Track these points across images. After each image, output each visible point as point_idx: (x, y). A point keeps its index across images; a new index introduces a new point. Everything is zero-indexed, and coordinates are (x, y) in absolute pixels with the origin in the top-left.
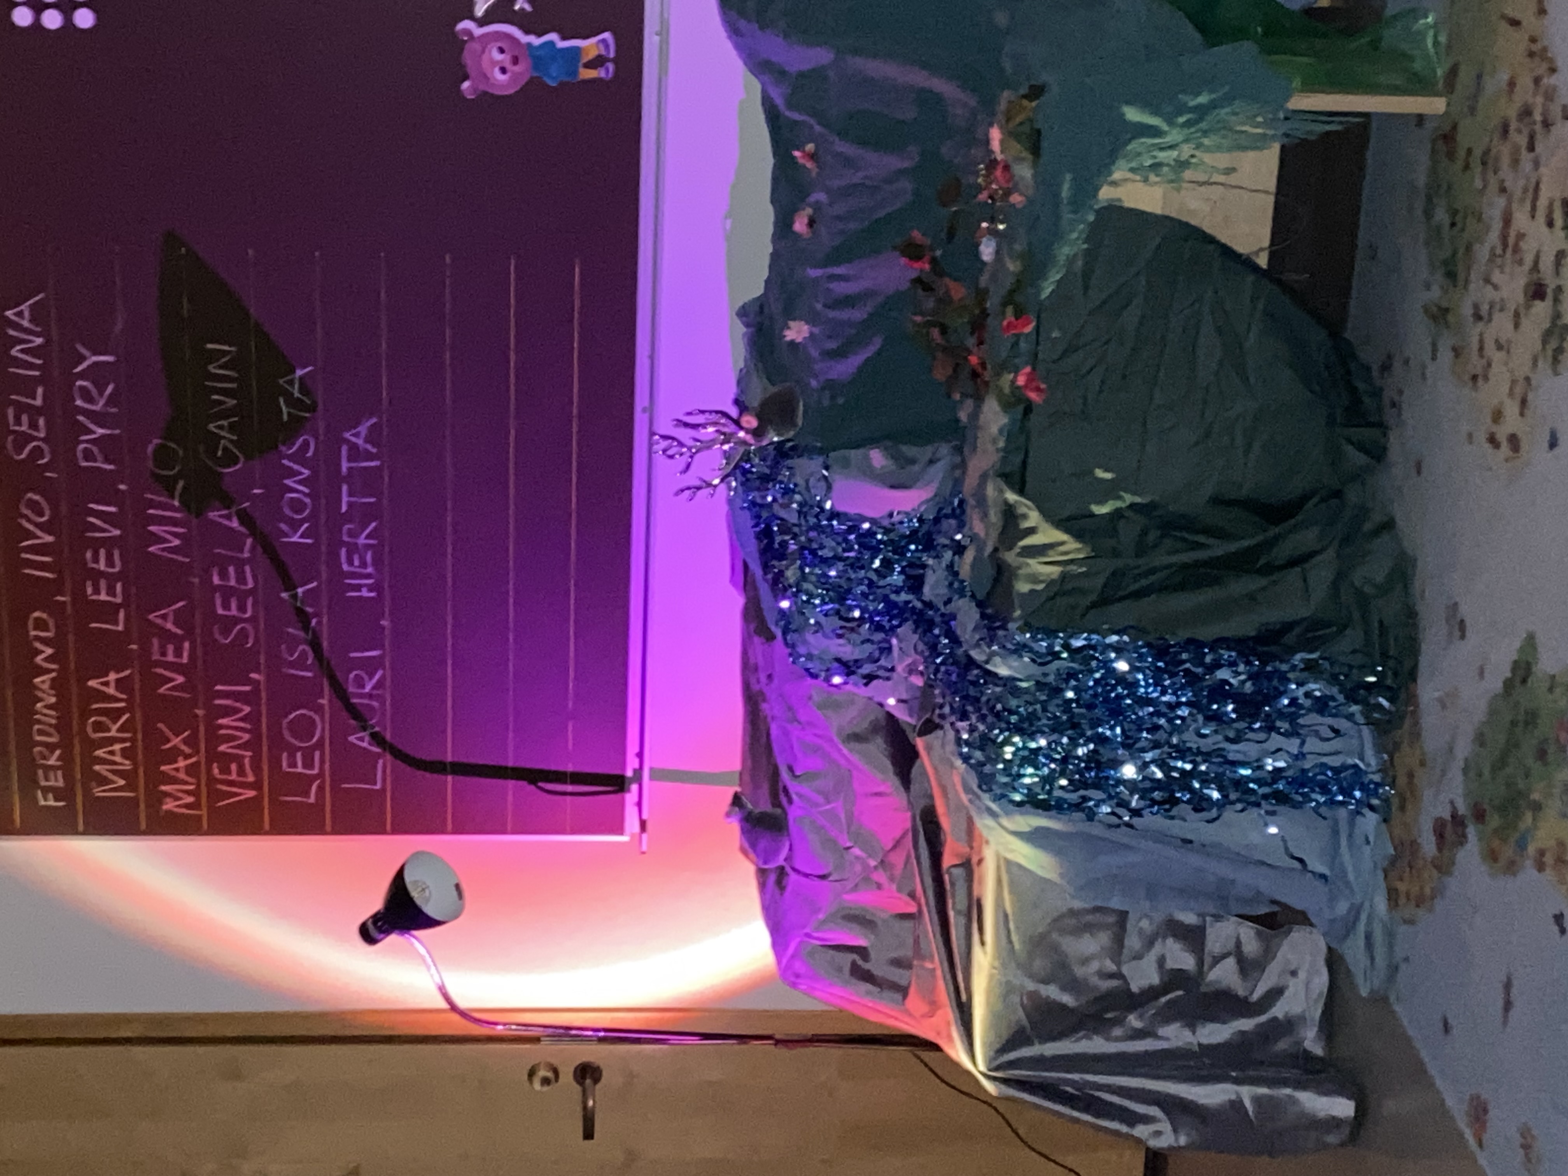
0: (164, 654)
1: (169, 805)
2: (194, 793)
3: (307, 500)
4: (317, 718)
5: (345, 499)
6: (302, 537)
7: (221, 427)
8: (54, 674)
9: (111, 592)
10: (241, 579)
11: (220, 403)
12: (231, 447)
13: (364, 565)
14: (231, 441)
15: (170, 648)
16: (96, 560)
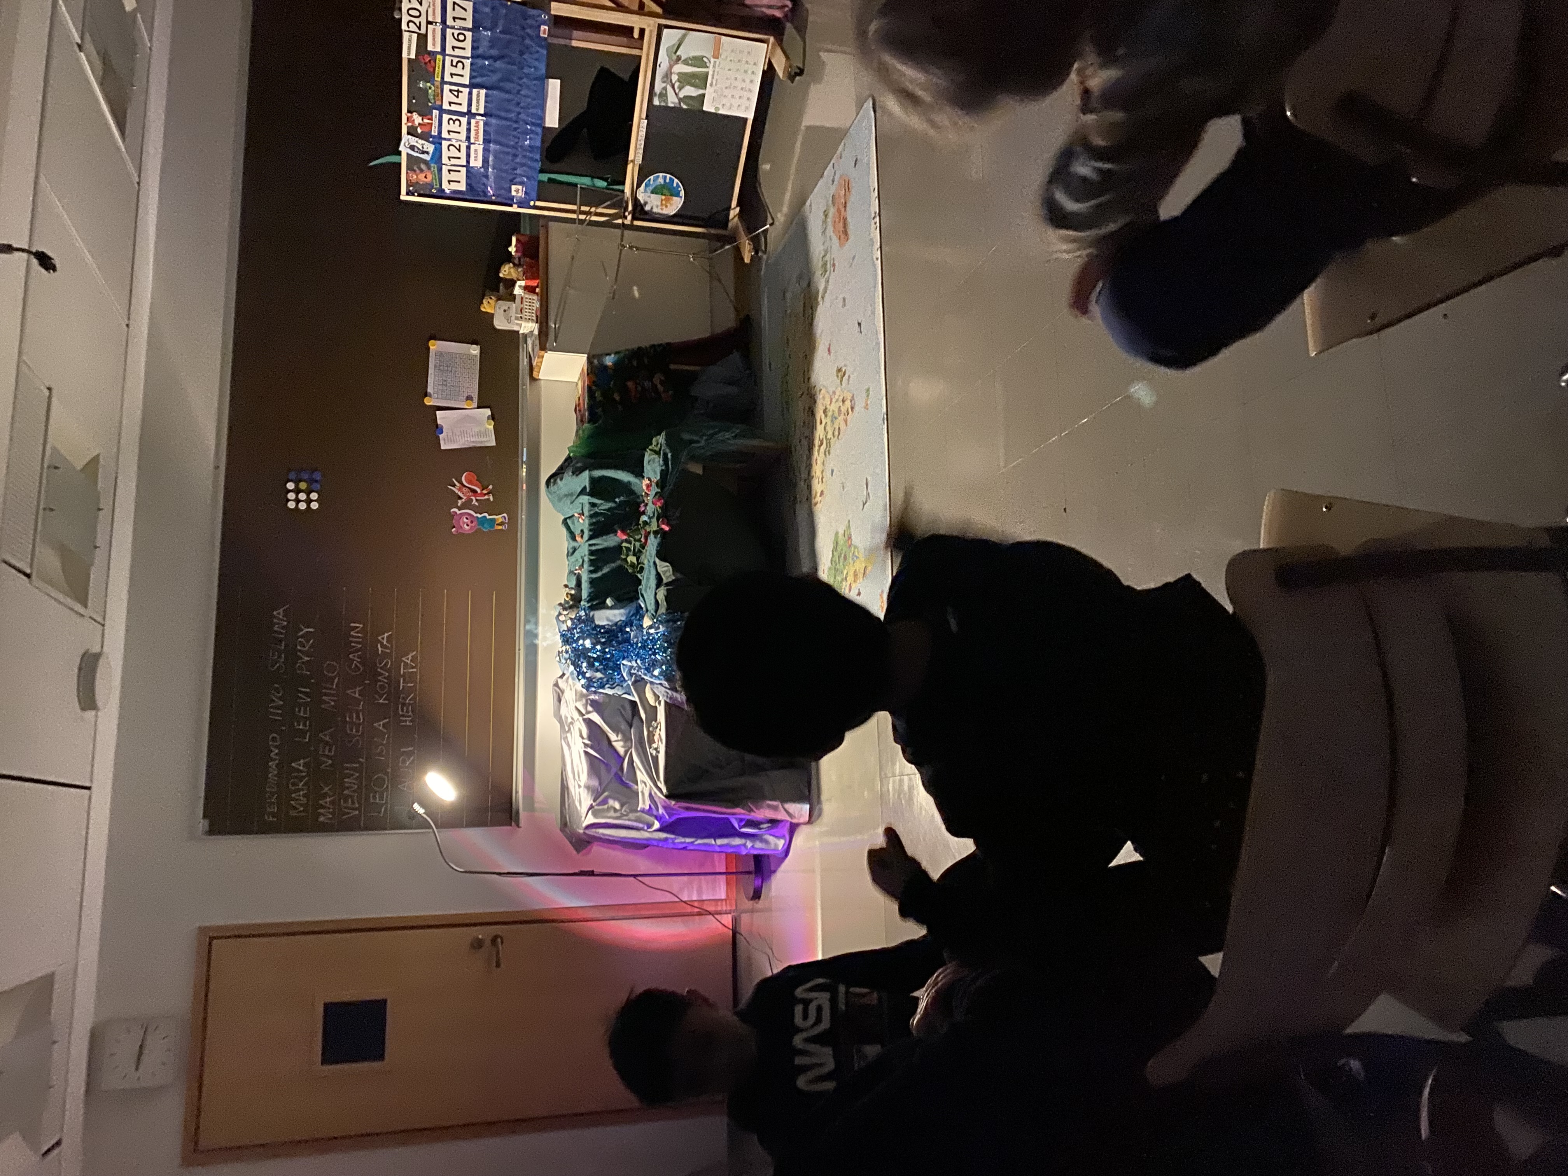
0: (324, 751)
1: (322, 819)
2: (333, 813)
3: (387, 685)
4: (386, 777)
5: (401, 685)
6: (384, 700)
7: (354, 656)
8: (277, 761)
9: (305, 725)
10: (358, 717)
11: (354, 647)
12: (358, 665)
13: (407, 712)
14: (358, 662)
15: (327, 748)
16: (299, 712)
